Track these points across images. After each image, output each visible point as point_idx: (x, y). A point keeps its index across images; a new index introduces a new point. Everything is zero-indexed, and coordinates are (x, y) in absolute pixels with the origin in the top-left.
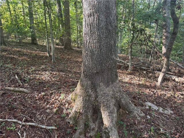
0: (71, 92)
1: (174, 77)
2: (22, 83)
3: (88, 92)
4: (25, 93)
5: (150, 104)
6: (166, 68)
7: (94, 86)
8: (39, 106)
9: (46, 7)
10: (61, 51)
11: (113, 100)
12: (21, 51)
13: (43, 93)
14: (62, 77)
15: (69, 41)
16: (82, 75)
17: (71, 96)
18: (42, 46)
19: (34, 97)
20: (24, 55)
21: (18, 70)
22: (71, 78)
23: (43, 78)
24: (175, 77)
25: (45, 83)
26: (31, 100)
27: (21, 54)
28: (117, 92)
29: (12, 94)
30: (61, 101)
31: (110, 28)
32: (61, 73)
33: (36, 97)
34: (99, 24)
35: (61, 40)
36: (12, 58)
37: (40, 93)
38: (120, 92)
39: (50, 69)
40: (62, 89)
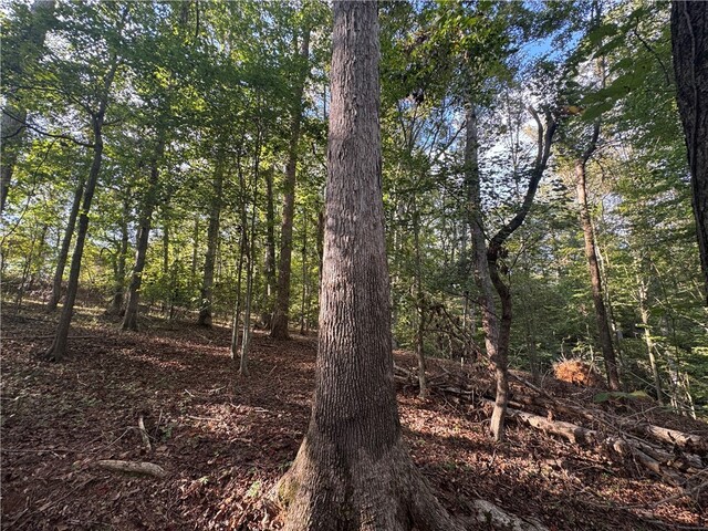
0: (280, 473)
1: (525, 417)
2: (151, 442)
3: (327, 476)
4: (153, 476)
5: (486, 506)
6: (505, 395)
7: (343, 459)
8: (185, 525)
9: (245, 257)
10: (263, 342)
11: (392, 500)
12: (168, 345)
13: (204, 480)
14: (259, 420)
15: (285, 320)
16: (313, 423)
17: (279, 488)
18: (222, 330)
19: (175, 492)
20: (175, 354)
21: (149, 401)
22: (283, 424)
23: (210, 424)
24: (529, 415)
25: (213, 442)
26: (166, 502)
27: (167, 352)
28: (401, 474)
29: (116, 483)
30: (251, 506)
31: (379, 312)
32: (258, 409)
33: (181, 492)
34: (355, 305)
35: (266, 317)
36: (141, 365)
37: (194, 478)
38: (409, 472)
39: (231, 396)
40: (256, 463)
